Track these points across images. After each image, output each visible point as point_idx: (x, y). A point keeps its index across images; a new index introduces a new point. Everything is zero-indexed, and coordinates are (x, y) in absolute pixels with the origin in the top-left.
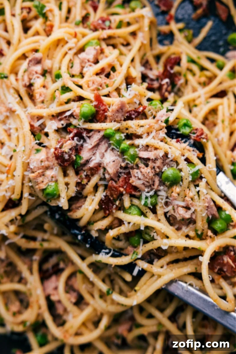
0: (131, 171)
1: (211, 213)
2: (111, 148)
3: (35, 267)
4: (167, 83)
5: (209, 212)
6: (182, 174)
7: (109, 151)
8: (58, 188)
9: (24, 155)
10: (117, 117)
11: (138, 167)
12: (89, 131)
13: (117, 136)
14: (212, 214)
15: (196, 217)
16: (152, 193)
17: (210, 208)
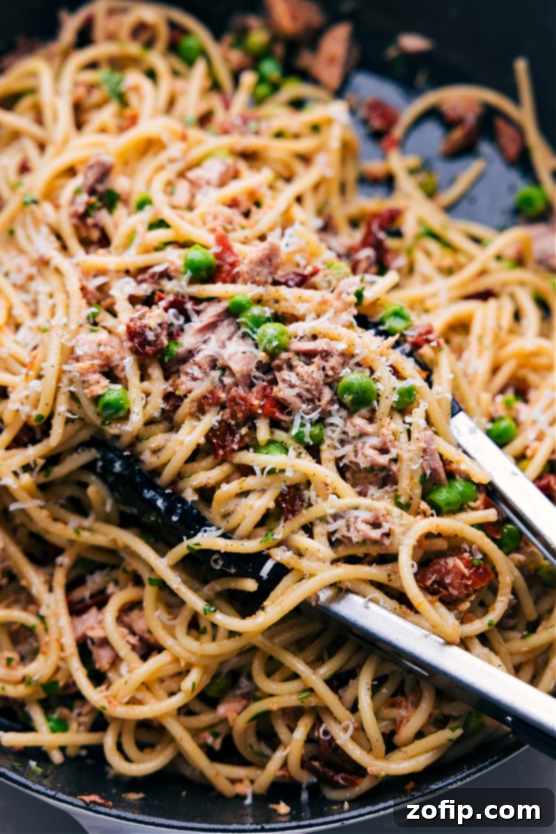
0: (277, 374)
1: (430, 466)
2: (240, 333)
3: (60, 578)
4: (368, 258)
5: (426, 463)
6: (379, 386)
7: (235, 338)
8: (129, 397)
9: (65, 333)
10: (259, 274)
11: (291, 367)
12: (197, 300)
13: (256, 310)
14: (432, 467)
15: (399, 470)
16: (315, 415)
17: (429, 454)
